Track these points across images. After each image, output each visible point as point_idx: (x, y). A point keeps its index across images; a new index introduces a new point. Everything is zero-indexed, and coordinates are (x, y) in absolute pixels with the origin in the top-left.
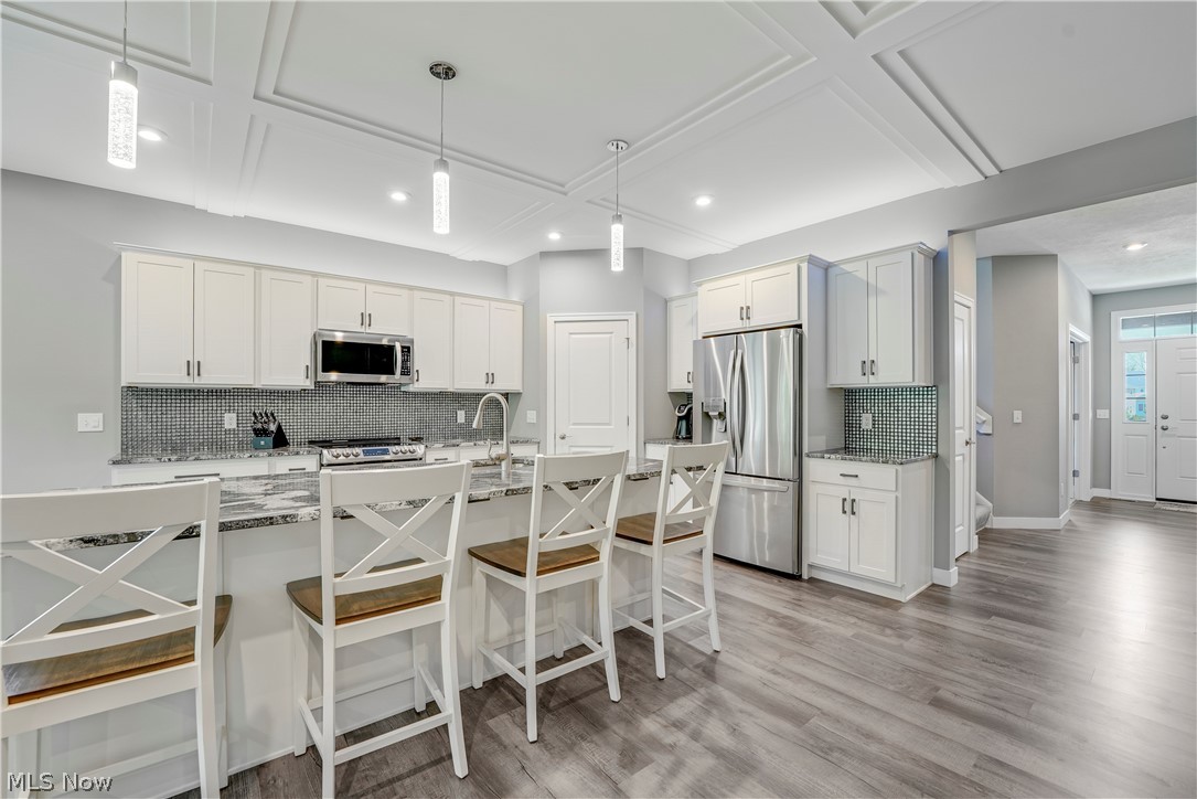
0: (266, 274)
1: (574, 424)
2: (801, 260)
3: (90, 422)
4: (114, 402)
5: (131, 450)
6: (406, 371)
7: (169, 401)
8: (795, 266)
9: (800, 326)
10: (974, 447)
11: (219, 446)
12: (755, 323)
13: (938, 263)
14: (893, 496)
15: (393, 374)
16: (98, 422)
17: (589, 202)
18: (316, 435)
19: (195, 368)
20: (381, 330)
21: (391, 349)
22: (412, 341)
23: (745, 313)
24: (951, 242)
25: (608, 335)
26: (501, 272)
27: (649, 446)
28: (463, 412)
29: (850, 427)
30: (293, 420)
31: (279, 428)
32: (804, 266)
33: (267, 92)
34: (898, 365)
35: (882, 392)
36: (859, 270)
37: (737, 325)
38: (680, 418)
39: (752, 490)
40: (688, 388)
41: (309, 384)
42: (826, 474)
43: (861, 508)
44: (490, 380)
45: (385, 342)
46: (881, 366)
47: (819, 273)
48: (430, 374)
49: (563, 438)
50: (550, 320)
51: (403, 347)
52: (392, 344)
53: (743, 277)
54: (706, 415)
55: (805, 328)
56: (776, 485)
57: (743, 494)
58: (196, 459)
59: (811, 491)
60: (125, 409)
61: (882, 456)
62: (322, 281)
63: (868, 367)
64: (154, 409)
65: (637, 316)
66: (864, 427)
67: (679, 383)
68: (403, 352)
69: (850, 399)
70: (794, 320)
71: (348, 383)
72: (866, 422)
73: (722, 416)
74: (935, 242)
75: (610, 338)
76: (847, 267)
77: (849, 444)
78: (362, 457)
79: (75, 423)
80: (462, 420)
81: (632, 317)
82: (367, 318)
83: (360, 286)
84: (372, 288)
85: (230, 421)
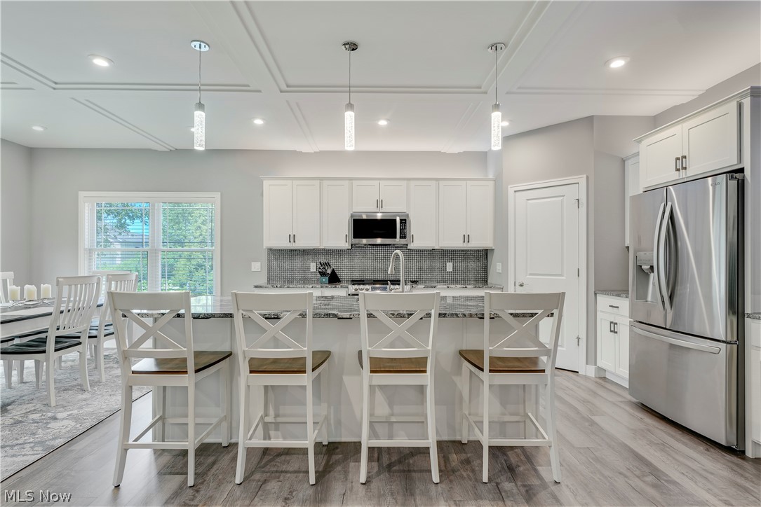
0: (326, 183)
1: (531, 274)
2: (743, 95)
3: (256, 266)
4: (264, 256)
5: (272, 280)
6: (403, 236)
8: (735, 103)
9: (741, 171)
11: (306, 281)
12: (694, 170)
15: (396, 238)
16: (258, 267)
17: (507, 93)
18: (357, 277)
19: (292, 238)
20: (389, 208)
21: (393, 221)
22: (408, 215)
23: (681, 163)
25: (562, 198)
27: (600, 298)
28: (451, 264)
30: (343, 267)
31: (333, 271)
32: (746, 101)
33: (284, 87)
41: (347, 246)
44: (467, 240)
48: (421, 236)
49: (521, 285)
50: (511, 190)
51: (401, 220)
52: (394, 218)
53: (680, 125)
54: (640, 268)
55: (747, 172)
60: (269, 261)
62: (355, 183)
65: (587, 178)
68: (401, 223)
70: (734, 164)
71: (370, 245)
75: (562, 201)
79: (251, 267)
80: (450, 269)
81: (583, 180)
82: (380, 204)
83: (374, 183)
84: (383, 182)
85: (313, 267)
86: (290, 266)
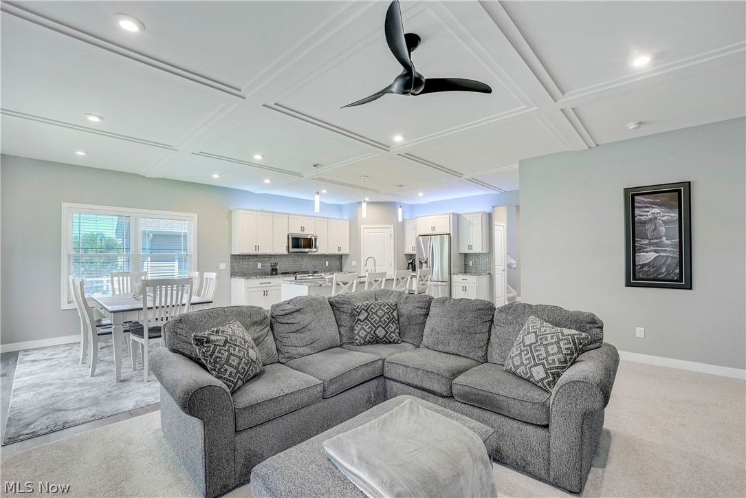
0: (275, 215)
2: (450, 214)
3: (222, 266)
4: (229, 259)
7: (243, 259)
10: (506, 272)
11: (253, 274)
13: (490, 217)
14: (475, 285)
15: (312, 248)
16: (224, 266)
19: (257, 248)
20: (308, 232)
21: (311, 239)
22: (317, 236)
23: (433, 229)
24: (494, 210)
25: (384, 233)
29: (466, 265)
30: (280, 265)
32: (451, 216)
34: (478, 247)
35: (476, 255)
36: (468, 217)
37: (431, 233)
38: (409, 264)
39: (435, 286)
40: (414, 252)
42: (458, 279)
43: (468, 289)
44: (340, 250)
45: (309, 237)
46: (474, 247)
47: (456, 217)
50: (362, 227)
52: (311, 237)
53: (432, 217)
54: (421, 262)
56: (443, 283)
57: (433, 287)
58: (265, 278)
59: (454, 285)
60: (231, 261)
61: (474, 274)
62: (290, 216)
63: (470, 247)
64: (239, 261)
65: (394, 226)
67: (409, 251)
68: (314, 240)
69: (466, 256)
70: (448, 232)
72: (471, 264)
73: (426, 262)
74: (488, 210)
76: (464, 216)
77: (466, 270)
79: (219, 266)
80: (327, 265)
81: (392, 227)
82: (302, 229)
83: (300, 217)
84: (304, 218)
85: (259, 266)
86: (245, 265)
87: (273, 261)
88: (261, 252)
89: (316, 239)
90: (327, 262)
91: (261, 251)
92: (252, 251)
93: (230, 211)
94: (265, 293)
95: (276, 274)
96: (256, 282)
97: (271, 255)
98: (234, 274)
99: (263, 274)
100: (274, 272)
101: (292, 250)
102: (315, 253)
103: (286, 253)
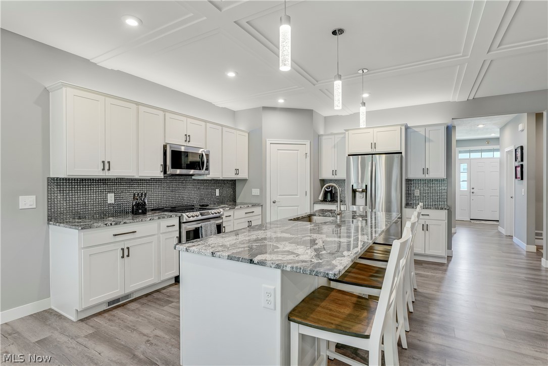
0: (142, 108)
1: (280, 195)
2: (402, 125)
3: (27, 202)
5: (54, 220)
6: (207, 169)
7: (76, 186)
8: (399, 127)
9: (401, 153)
11: (103, 214)
12: (378, 150)
13: (449, 130)
14: (445, 222)
15: (203, 169)
16: (32, 201)
19: (106, 165)
20: (193, 144)
22: (209, 151)
23: (374, 145)
25: (297, 151)
26: (233, 114)
27: (315, 206)
29: (409, 195)
32: (403, 128)
35: (424, 181)
36: (422, 131)
37: (369, 151)
38: (327, 192)
43: (430, 228)
44: (237, 173)
46: (431, 170)
49: (274, 202)
50: (268, 142)
52: (203, 153)
53: (372, 129)
54: (353, 190)
55: (403, 154)
58: (125, 223)
60: (50, 193)
62: (167, 115)
63: (426, 171)
64: (68, 192)
65: (310, 142)
66: (416, 195)
67: (326, 175)
69: (409, 183)
70: (398, 150)
72: (417, 193)
73: (363, 191)
76: (416, 129)
77: (409, 202)
78: (200, 217)
80: (217, 194)
81: (308, 143)
82: (188, 138)
83: (184, 119)
84: (190, 120)
85: (111, 198)
86: (82, 198)
87: (137, 190)
88: (114, 173)
89: (207, 155)
90: (217, 191)
91: (116, 172)
92: (96, 172)
93: (46, 91)
94: (126, 253)
95: (144, 212)
96: (103, 234)
97: (132, 180)
98: (54, 217)
99: (118, 213)
100: (139, 210)
101: (170, 171)
102: (205, 178)
103: (161, 175)
